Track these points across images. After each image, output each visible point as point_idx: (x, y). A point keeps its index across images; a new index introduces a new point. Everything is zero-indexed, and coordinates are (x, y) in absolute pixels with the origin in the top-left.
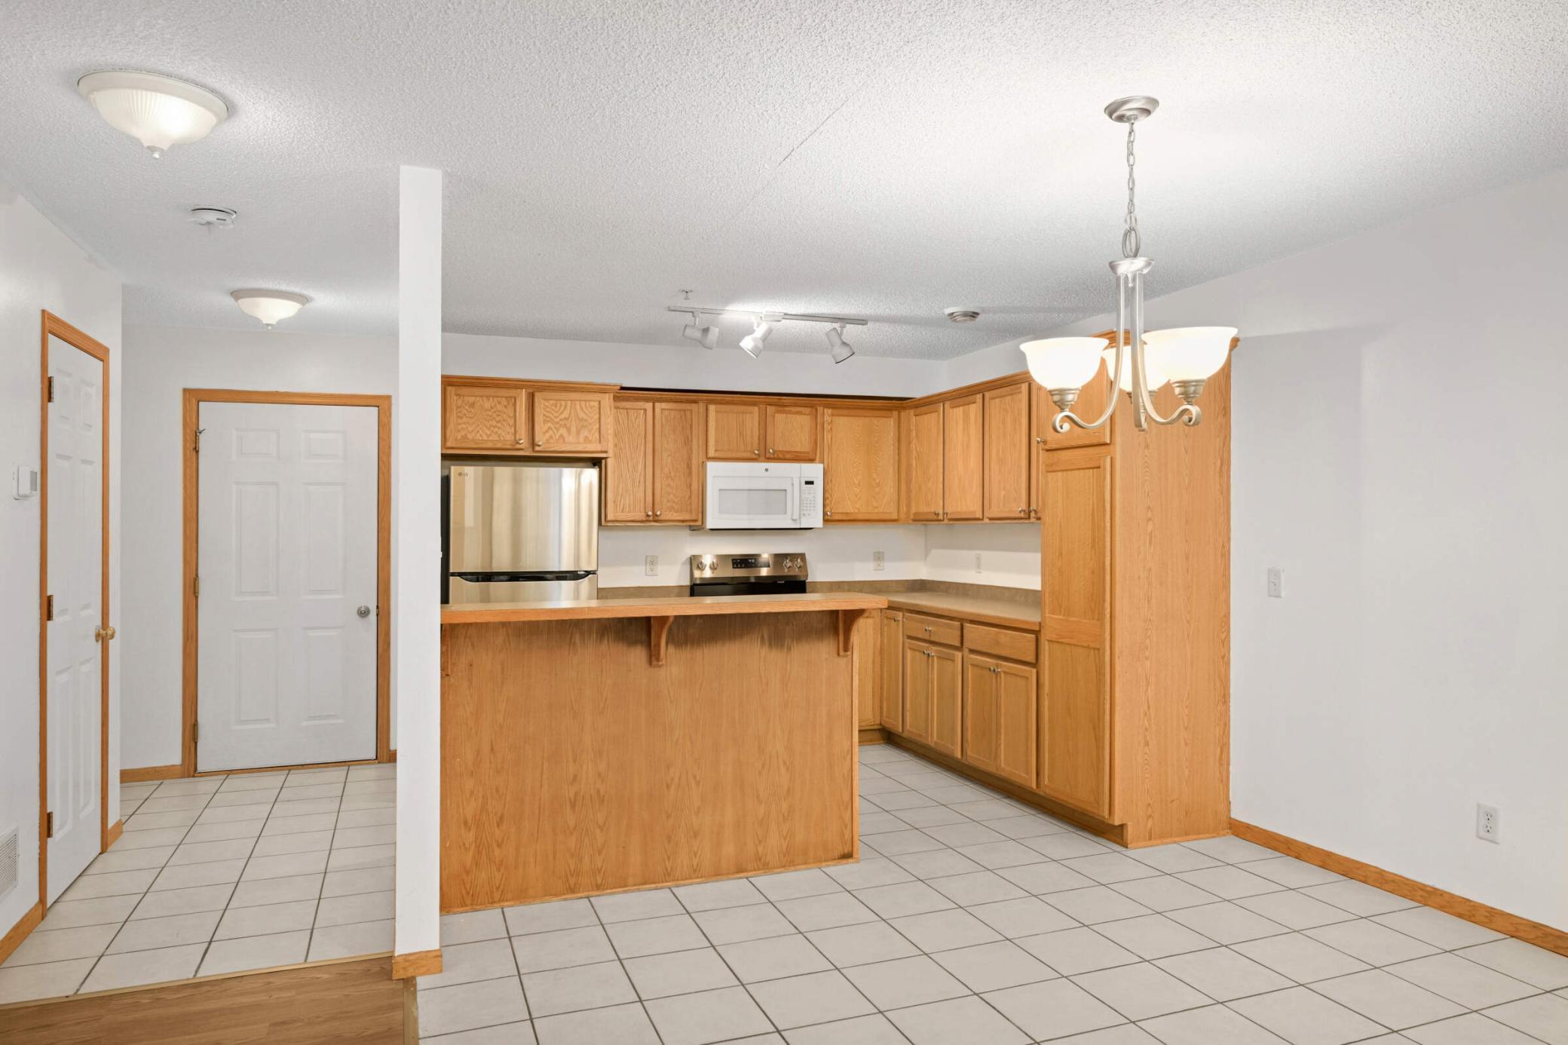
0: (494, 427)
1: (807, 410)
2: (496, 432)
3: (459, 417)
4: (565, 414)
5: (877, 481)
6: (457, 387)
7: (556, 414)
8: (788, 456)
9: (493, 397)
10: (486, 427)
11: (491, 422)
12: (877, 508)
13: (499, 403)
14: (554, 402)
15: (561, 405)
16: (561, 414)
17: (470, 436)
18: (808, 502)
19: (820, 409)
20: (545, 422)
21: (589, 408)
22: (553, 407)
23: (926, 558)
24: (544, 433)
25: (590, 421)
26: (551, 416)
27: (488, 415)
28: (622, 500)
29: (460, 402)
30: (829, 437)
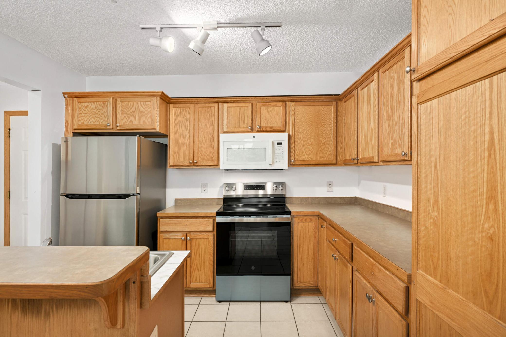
0: (97, 117)
1: (280, 104)
2: (98, 120)
3: (80, 113)
4: (133, 109)
5: (323, 142)
6: (78, 98)
7: (128, 110)
8: (268, 129)
9: (97, 102)
10: (93, 117)
11: (95, 116)
12: (322, 157)
13: (100, 105)
14: (127, 103)
15: (131, 105)
16: (131, 109)
17: (85, 123)
18: (279, 154)
19: (288, 103)
20: (122, 114)
21: (145, 105)
22: (127, 106)
23: (359, 185)
24: (122, 120)
25: (146, 112)
26: (125, 110)
27: (94, 111)
28: (178, 155)
29: (80, 106)
30: (293, 118)
